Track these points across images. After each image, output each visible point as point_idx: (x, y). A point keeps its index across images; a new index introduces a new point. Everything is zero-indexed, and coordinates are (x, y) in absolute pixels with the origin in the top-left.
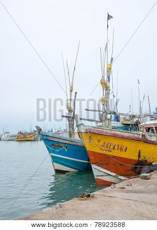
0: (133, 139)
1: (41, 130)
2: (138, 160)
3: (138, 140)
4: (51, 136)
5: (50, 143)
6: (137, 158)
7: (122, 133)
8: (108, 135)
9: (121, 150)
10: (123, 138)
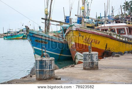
0: (104, 36)
1: (29, 28)
2: (105, 50)
3: (106, 37)
4: (36, 33)
5: (35, 39)
6: (104, 49)
7: (97, 32)
8: (90, 32)
9: (96, 43)
10: (98, 35)
